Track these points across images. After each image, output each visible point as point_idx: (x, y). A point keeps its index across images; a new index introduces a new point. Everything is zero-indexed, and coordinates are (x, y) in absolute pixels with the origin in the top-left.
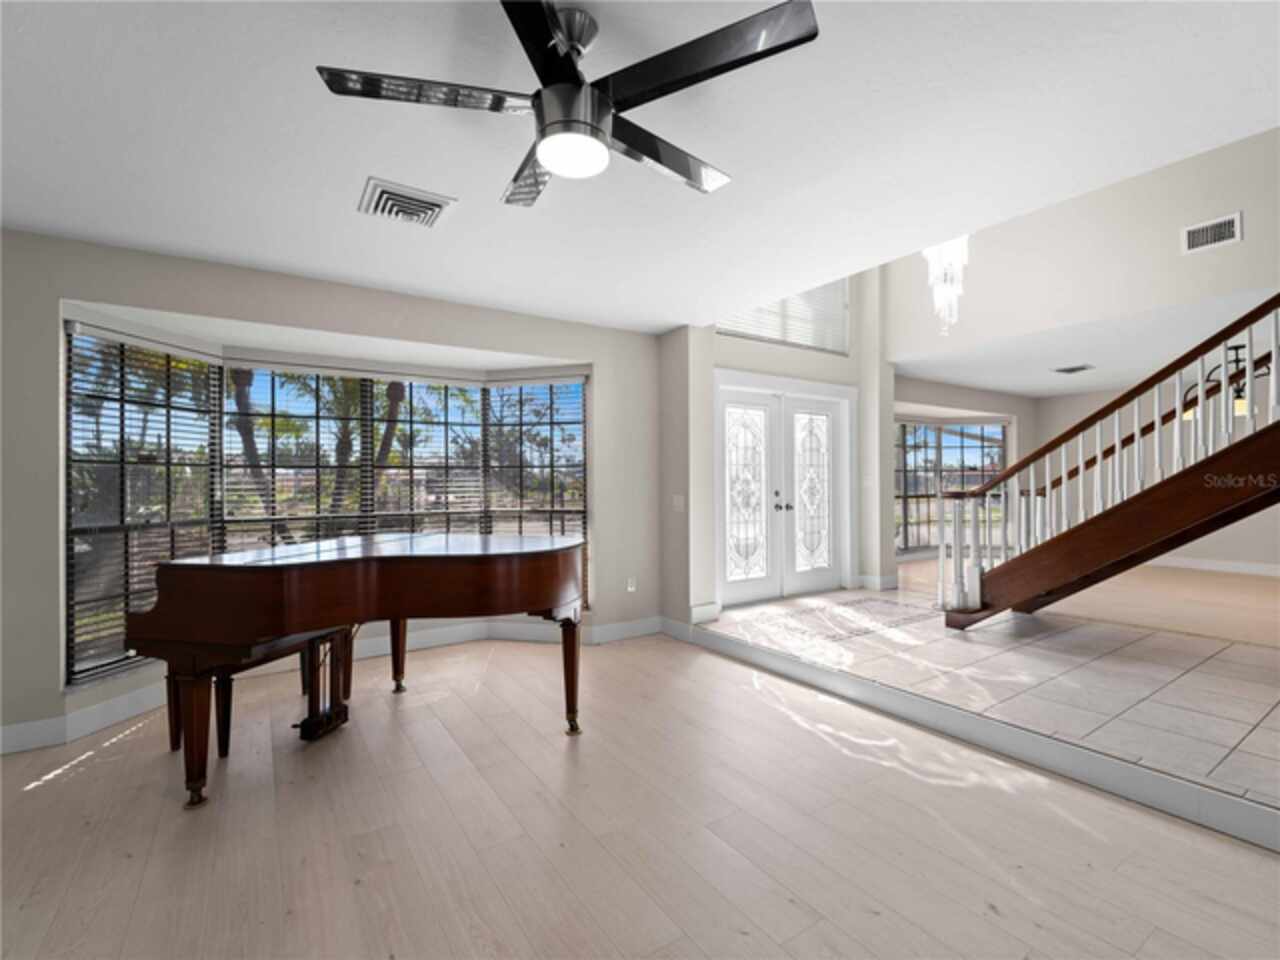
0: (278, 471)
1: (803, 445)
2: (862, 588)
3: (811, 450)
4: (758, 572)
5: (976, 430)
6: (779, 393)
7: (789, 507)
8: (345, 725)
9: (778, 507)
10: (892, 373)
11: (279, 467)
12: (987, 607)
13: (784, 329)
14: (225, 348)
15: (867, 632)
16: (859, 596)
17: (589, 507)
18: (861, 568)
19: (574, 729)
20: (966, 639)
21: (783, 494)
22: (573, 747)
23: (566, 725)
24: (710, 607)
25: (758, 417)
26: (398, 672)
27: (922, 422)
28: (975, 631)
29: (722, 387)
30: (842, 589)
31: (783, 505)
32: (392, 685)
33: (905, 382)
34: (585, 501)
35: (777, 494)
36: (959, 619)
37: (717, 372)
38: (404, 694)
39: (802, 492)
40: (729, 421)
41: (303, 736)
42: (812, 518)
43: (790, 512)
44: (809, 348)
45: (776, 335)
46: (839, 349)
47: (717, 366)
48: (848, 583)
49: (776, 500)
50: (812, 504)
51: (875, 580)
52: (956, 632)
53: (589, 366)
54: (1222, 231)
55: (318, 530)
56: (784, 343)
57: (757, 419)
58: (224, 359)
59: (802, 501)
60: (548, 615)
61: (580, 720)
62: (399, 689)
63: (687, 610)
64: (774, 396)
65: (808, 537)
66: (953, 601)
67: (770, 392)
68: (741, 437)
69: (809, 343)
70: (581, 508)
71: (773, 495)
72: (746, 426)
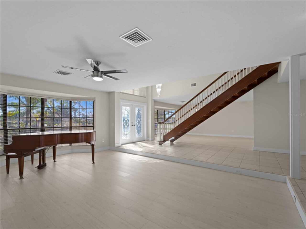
0: (20, 118)
1: (137, 114)
2: (148, 140)
3: (139, 115)
4: (128, 138)
5: (171, 111)
6: (132, 104)
7: (134, 125)
8: (46, 167)
9: (132, 125)
10: (153, 101)
11: (21, 117)
12: (165, 141)
13: (133, 92)
14: (8, 91)
15: (146, 146)
16: (147, 141)
17: (94, 126)
18: (148, 137)
19: (94, 163)
20: (162, 146)
21: (133, 123)
22: (94, 166)
23: (92, 162)
24: (119, 144)
25: (128, 108)
26: (54, 158)
27: (161, 109)
28: (163, 145)
29: (122, 103)
30: (144, 140)
31: (133, 125)
32: (53, 161)
33: (156, 102)
34: (94, 124)
35: (132, 123)
36: (161, 143)
37: (121, 100)
38: (56, 162)
39: (137, 122)
40: (123, 109)
41: (38, 169)
42: (139, 128)
43: (134, 126)
44: (138, 96)
45: (132, 93)
46: (144, 96)
47: (121, 99)
48: (145, 139)
49: (132, 124)
50: (139, 125)
51: (150, 139)
52: (160, 145)
53: (95, 98)
54: (195, 85)
55: (31, 131)
56: (133, 95)
57: (128, 109)
58: (8, 93)
59: (137, 124)
60: (89, 143)
61: (95, 161)
62: (55, 161)
63: (115, 144)
64: (132, 105)
65: (138, 131)
66: (159, 140)
67: (131, 104)
68: (125, 112)
69: (138, 95)
70: (93, 126)
71: (131, 123)
72: (126, 110)
